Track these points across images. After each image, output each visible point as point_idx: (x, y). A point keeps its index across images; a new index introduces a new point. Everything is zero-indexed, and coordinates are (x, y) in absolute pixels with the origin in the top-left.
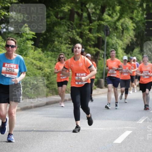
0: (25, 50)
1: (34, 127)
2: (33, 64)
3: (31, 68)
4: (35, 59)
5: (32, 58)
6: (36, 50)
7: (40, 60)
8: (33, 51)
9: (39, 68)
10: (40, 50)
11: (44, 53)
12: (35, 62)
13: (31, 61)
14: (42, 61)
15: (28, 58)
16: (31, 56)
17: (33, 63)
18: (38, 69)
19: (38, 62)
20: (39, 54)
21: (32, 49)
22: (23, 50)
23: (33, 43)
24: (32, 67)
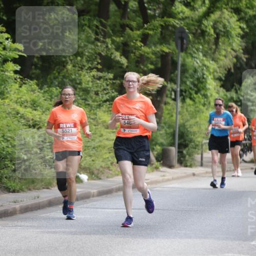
0: (1, 85)
2: (19, 115)
4: (21, 104)
5: (16, 102)
6: (25, 83)
7: (34, 105)
8: (17, 86)
9: (31, 123)
10: (33, 84)
11: (42, 91)
12: (22, 110)
13: (14, 109)
14: (38, 108)
15: (7, 101)
16: (14, 96)
17: (18, 113)
18: (30, 127)
19: (29, 110)
20: (32, 93)
21: (16, 83)
23: (18, 68)
24: (16, 123)
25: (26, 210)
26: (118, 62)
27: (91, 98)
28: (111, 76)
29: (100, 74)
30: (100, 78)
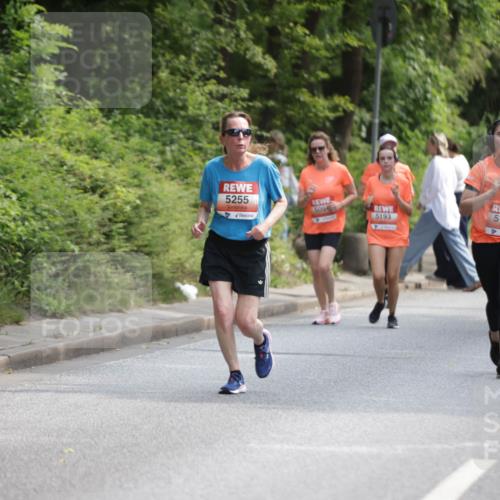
0: (30, 108)
1: (65, 440)
2: (65, 168)
3: (56, 186)
4: (70, 146)
5: (60, 143)
6: (77, 107)
7: (95, 149)
8: (61, 110)
9: (88, 183)
10: (92, 107)
11: (110, 122)
12: (70, 158)
13: (54, 155)
14: (103, 155)
15: (41, 140)
16: (55, 131)
17: (62, 164)
18: (85, 190)
19: (84, 157)
20: (90, 124)
22: (20, 104)
24: (59, 182)
25: (77, 352)
26: (259, 66)
27: (206, 135)
28: (244, 93)
29: (223, 89)
30: (222, 98)
